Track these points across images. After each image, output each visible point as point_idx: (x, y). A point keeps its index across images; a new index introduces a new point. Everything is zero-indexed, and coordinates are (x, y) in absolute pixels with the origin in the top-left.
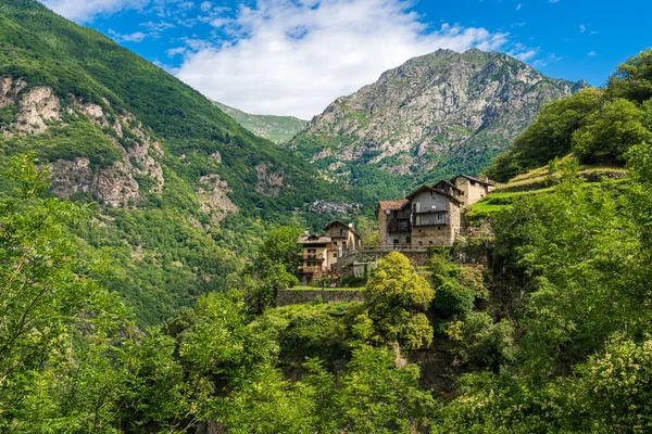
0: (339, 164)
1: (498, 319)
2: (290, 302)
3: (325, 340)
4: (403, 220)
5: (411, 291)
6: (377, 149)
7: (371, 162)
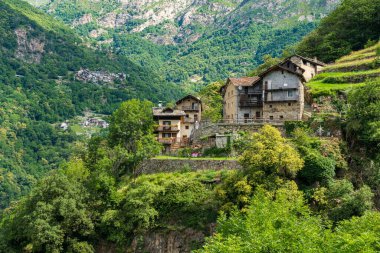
0: (101, 31)
1: (356, 186)
2: (156, 171)
3: (199, 205)
4: (253, 96)
5: (286, 160)
6: (140, 17)
7: (135, 30)
